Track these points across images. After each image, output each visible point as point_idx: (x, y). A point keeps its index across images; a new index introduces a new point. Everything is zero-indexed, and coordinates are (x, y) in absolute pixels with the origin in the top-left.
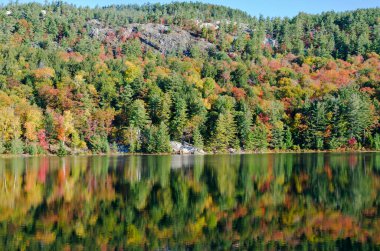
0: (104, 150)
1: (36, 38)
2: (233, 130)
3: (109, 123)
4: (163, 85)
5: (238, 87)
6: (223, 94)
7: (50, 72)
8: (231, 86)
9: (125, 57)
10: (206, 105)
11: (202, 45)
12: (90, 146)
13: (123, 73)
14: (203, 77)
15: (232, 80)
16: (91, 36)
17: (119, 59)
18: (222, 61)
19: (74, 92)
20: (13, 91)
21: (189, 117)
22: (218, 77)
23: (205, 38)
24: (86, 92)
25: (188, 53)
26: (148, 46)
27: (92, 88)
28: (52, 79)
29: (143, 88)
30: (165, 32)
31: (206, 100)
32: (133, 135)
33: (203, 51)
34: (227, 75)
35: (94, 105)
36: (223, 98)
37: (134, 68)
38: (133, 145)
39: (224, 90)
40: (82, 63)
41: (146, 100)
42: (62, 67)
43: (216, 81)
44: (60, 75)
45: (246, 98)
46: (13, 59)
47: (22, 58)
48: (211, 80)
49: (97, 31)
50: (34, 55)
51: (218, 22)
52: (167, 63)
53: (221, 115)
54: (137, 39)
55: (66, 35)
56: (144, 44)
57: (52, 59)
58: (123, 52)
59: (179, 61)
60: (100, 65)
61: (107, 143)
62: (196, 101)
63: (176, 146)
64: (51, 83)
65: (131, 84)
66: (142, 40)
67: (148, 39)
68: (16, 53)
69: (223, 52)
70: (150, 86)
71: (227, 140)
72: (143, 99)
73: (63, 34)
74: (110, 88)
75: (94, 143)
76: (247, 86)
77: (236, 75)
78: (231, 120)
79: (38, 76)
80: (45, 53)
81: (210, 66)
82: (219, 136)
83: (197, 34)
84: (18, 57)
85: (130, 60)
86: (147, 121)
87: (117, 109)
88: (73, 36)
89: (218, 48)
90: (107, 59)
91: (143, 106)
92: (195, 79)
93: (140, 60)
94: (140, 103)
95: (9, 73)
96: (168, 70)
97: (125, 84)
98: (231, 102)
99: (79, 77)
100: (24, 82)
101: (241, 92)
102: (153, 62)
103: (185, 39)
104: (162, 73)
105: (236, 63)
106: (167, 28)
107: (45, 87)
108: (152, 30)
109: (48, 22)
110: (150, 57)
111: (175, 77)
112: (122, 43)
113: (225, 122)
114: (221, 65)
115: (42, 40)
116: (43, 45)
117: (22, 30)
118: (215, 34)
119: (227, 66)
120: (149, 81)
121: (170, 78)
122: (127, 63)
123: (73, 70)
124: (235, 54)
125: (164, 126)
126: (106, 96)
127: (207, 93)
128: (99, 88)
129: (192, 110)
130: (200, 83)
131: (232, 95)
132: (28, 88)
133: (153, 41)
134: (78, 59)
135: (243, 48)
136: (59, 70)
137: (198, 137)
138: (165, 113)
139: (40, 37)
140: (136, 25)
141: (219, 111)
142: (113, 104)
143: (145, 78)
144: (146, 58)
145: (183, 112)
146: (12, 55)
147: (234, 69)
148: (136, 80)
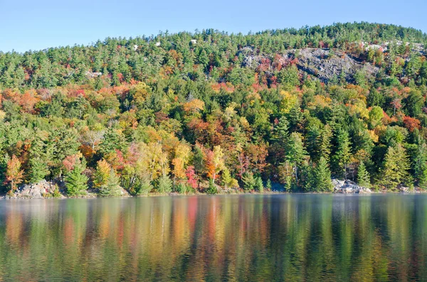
0: (256, 188)
1: (186, 69)
2: (405, 166)
3: (262, 159)
4: (323, 115)
5: (411, 116)
6: (393, 124)
7: (198, 105)
8: (402, 116)
9: (280, 86)
10: (373, 137)
11: (367, 69)
12: (242, 184)
13: (277, 103)
14: (369, 106)
15: (404, 108)
16: (243, 65)
17: (273, 87)
18: (391, 87)
19: (224, 124)
20: (161, 126)
21: (353, 152)
22: (387, 104)
23: (371, 62)
24: (237, 125)
25: (352, 80)
26: (306, 74)
27: (244, 120)
28: (201, 111)
29: (300, 119)
30: (325, 57)
31: (373, 132)
32: (288, 171)
33: (369, 76)
34: (398, 103)
35: (246, 139)
36: (392, 130)
37: (290, 98)
38: (289, 183)
39: (394, 119)
40: (233, 94)
41: (305, 132)
42: (212, 98)
43: (385, 110)
44: (209, 107)
45: (420, 129)
46: (162, 92)
47: (171, 91)
48: (379, 110)
49: (250, 59)
50: (183, 88)
51: (387, 43)
52: (326, 90)
53: (390, 149)
54: (294, 66)
55: (217, 65)
56: (301, 71)
57: (201, 90)
58: (278, 81)
59: (341, 89)
60: (254, 94)
61: (260, 182)
62: (361, 133)
63: (338, 184)
64: (200, 115)
65: (286, 115)
66: (299, 67)
67: (306, 65)
68: (165, 86)
69: (392, 77)
70: (309, 117)
71: (398, 177)
72: (300, 131)
73: (214, 63)
74: (263, 119)
75: (246, 181)
76: (421, 115)
77: (408, 103)
78: (402, 154)
79: (187, 109)
80: (195, 84)
81: (377, 92)
82: (388, 172)
83: (362, 58)
84: (166, 90)
85: (286, 90)
86: (305, 157)
87: (271, 142)
88: (224, 65)
89: (388, 72)
90: (261, 89)
91: (300, 140)
92: (360, 108)
93: (296, 89)
94: (297, 137)
95: (157, 106)
96: (328, 99)
97: (279, 117)
98: (402, 133)
99: (230, 110)
100: (172, 115)
101: (414, 122)
102: (312, 90)
103: (348, 65)
104: (321, 102)
105: (408, 89)
106: (327, 53)
107: (194, 120)
108: (310, 56)
109: (197, 51)
110: (308, 85)
111: (337, 107)
112: (277, 72)
113: (395, 158)
114: (391, 91)
115: (192, 70)
116: (193, 77)
117: (172, 62)
118: (383, 57)
119: (396, 92)
120: (307, 112)
121: (330, 107)
122: (283, 92)
123: (224, 101)
124: (405, 78)
125: (323, 161)
126: (259, 128)
127: (373, 124)
128: (251, 119)
129: (356, 142)
130: (365, 113)
131: (403, 125)
132: (176, 123)
133: (312, 67)
134: (229, 90)
135: (416, 72)
136: (209, 102)
137: (363, 173)
138: (325, 147)
139: (189, 68)
140: (291, 51)
141: (388, 144)
142: (266, 138)
143: (303, 108)
144: (305, 86)
145: (345, 146)
146: (160, 89)
147: (406, 96)
148: (293, 112)
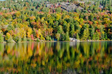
0: (50, 40)
1: (30, 8)
2: (89, 34)
3: (51, 32)
4: (67, 21)
5: (91, 21)
6: (86, 23)
7: (34, 17)
8: (88, 21)
9: (56, 13)
10: (80, 26)
11: (80, 8)
12: (46, 39)
13: (55, 17)
14: (80, 18)
15: (89, 19)
16: (46, 7)
17: (54, 13)
18: (86, 13)
19: (41, 23)
20: (24, 23)
21: (75, 30)
22: (84, 18)
23: (81, 6)
24: (45, 23)
25: (75, 11)
26: (63, 9)
27: (46, 22)
28: (35, 19)
29: (62, 22)
30: (68, 5)
31: (80, 25)
32: (58, 36)
33: (80, 10)
34: (87, 17)
35: (47, 27)
36: (86, 25)
37: (59, 16)
38: (58, 39)
39: (86, 22)
40: (43, 15)
41: (62, 25)
42: (38, 16)
43: (84, 19)
44: (37, 18)
45: (93, 24)
46: (24, 14)
47: (26, 14)
48: (82, 19)
49: (48, 5)
50: (30, 13)
51: (85, 1)
52: (69, 14)
53: (85, 30)
54: (60, 7)
55: (39, 6)
56: (62, 8)
57: (35, 14)
58: (56, 11)
59: (72, 13)
60: (49, 15)
61: (51, 38)
62: (77, 26)
63: (71, 39)
64: (35, 20)
65: (58, 20)
66: (61, 7)
67: (63, 7)
68: (25, 12)
69: (86, 10)
70: (64, 21)
71: (87, 37)
72: (61, 25)
73: (38, 6)
74: (51, 22)
75: (47, 38)
76: (93, 21)
77: (90, 17)
78: (88, 31)
79: (31, 19)
80: (33, 12)
81: (82, 14)
82: (84, 36)
83: (78, 5)
84: (25, 13)
85: (58, 14)
86: (63, 32)
87: (54, 28)
88: (41, 7)
89: (85, 9)
90: (51, 13)
91: (61, 27)
92: (77, 19)
93: (60, 13)
94: (61, 26)
95: (23, 18)
96: (69, 16)
97: (56, 21)
98: (88, 25)
99: (43, 19)
100: (27, 20)
101: (91, 23)
102: (65, 14)
103: (74, 7)
104: (67, 17)
105: (90, 14)
106: (69, 4)
107: (33, 22)
108: (64, 4)
109: (34, 2)
110: (64, 12)
111: (71, 18)
112: (55, 9)
113: (86, 32)
114: (85, 14)
115: (32, 8)
116: (32, 10)
117: (26, 5)
118: (84, 5)
119: (87, 15)
120: (63, 20)
121: (69, 18)
122: (57, 14)
123: (41, 17)
124: (89, 11)
125: (67, 33)
126: (50, 24)
127: (81, 23)
128: (48, 22)
129: (76, 28)
130: (79, 20)
131: (88, 23)
132: (28, 22)
133: (65, 8)
135: (92, 9)
136: (37, 17)
137: (78, 36)
138: (68, 29)
139: (31, 7)
140: (59, 3)
141: (84, 28)
142: (52, 27)
143: (62, 19)
144: (63, 13)
145: (73, 29)
146: (23, 13)
147: (89, 15)
148: (59, 19)
